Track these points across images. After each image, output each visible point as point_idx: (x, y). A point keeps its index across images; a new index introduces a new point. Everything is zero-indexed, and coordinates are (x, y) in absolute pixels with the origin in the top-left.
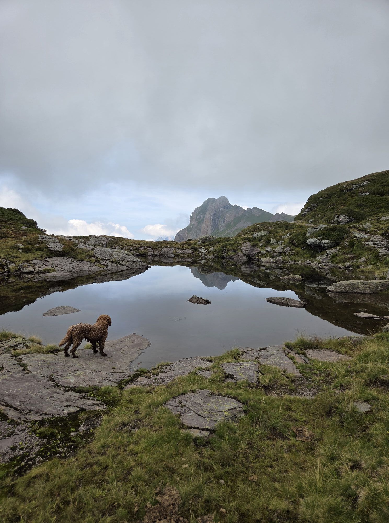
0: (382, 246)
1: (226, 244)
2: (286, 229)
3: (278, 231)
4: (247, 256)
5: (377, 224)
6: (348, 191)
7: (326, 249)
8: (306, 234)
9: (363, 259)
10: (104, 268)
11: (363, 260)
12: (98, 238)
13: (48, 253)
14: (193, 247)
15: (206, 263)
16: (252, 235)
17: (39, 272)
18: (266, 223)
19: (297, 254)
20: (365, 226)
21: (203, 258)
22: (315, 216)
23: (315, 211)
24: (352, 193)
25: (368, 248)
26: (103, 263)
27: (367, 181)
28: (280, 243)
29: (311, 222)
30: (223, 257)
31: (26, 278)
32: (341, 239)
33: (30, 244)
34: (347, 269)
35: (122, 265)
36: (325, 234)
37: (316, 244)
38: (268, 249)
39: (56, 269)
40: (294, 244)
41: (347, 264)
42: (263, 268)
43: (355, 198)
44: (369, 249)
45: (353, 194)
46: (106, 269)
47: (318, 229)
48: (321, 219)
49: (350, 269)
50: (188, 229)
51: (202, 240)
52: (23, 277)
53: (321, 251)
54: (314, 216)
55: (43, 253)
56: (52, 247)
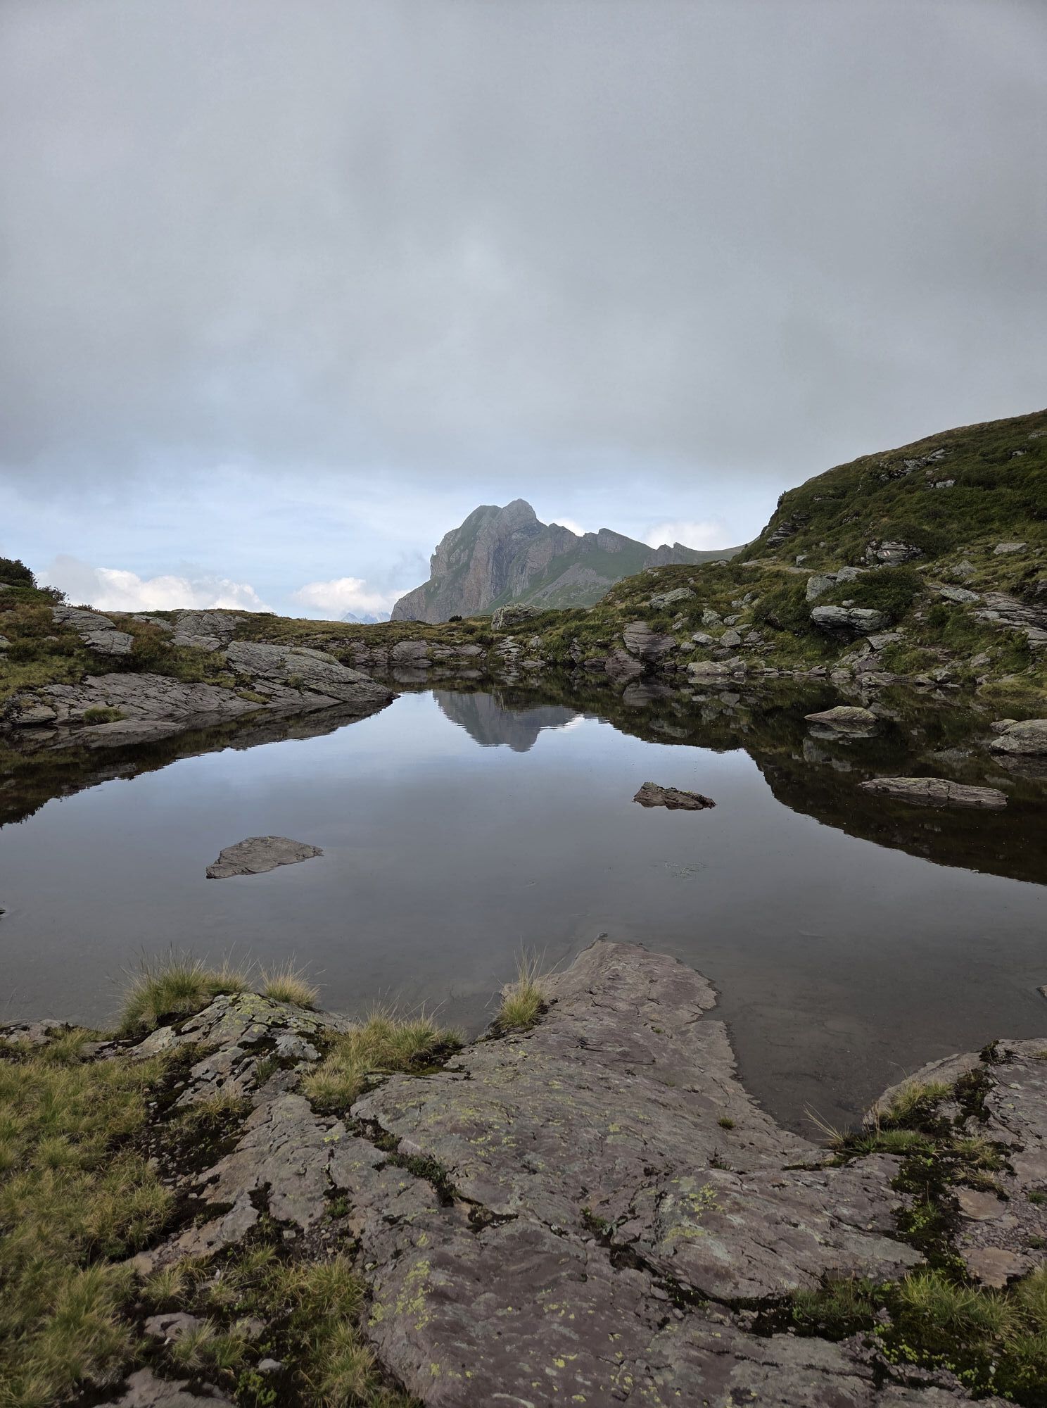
0: (1024, 623)
1: (577, 628)
2: (736, 581)
3: (715, 587)
4: (644, 658)
5: (988, 564)
6: (891, 476)
7: (868, 633)
8: (805, 595)
9: (980, 659)
10: (265, 703)
11: (982, 661)
12: (202, 617)
13: (91, 663)
14: (482, 637)
15: (521, 680)
16: (648, 598)
17: (73, 722)
18: (677, 567)
19: (782, 650)
20: (956, 570)
21: (512, 669)
22: (811, 545)
23: (805, 534)
24: (907, 482)
25: (987, 628)
26: (259, 688)
27: (942, 451)
28: (730, 620)
29: (803, 562)
30: (571, 664)
31: (31, 740)
32: (907, 606)
33: (28, 635)
34: (940, 688)
35: (318, 692)
36: (862, 593)
37: (839, 621)
38: (701, 637)
39: (124, 709)
40: (770, 623)
41: (941, 673)
42: (686, 691)
43: (918, 494)
44: (991, 631)
45: (910, 485)
46: (271, 705)
47: (838, 580)
48: (827, 554)
49: (950, 685)
50: (427, 592)
51: (505, 616)
52: (21, 740)
53: (852, 640)
54: (808, 547)
55: (72, 661)
56: (98, 642)
